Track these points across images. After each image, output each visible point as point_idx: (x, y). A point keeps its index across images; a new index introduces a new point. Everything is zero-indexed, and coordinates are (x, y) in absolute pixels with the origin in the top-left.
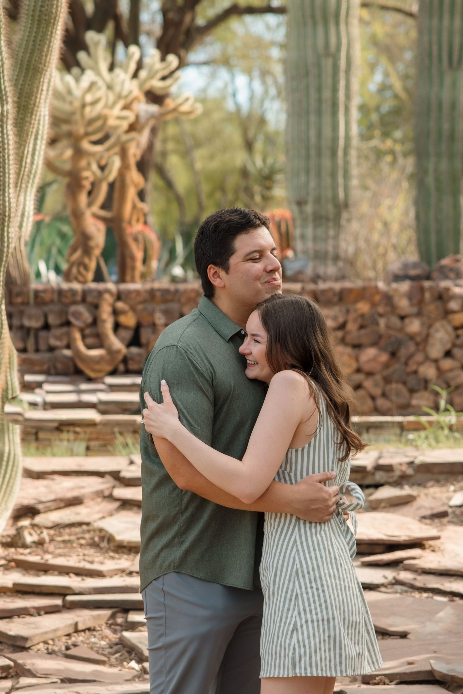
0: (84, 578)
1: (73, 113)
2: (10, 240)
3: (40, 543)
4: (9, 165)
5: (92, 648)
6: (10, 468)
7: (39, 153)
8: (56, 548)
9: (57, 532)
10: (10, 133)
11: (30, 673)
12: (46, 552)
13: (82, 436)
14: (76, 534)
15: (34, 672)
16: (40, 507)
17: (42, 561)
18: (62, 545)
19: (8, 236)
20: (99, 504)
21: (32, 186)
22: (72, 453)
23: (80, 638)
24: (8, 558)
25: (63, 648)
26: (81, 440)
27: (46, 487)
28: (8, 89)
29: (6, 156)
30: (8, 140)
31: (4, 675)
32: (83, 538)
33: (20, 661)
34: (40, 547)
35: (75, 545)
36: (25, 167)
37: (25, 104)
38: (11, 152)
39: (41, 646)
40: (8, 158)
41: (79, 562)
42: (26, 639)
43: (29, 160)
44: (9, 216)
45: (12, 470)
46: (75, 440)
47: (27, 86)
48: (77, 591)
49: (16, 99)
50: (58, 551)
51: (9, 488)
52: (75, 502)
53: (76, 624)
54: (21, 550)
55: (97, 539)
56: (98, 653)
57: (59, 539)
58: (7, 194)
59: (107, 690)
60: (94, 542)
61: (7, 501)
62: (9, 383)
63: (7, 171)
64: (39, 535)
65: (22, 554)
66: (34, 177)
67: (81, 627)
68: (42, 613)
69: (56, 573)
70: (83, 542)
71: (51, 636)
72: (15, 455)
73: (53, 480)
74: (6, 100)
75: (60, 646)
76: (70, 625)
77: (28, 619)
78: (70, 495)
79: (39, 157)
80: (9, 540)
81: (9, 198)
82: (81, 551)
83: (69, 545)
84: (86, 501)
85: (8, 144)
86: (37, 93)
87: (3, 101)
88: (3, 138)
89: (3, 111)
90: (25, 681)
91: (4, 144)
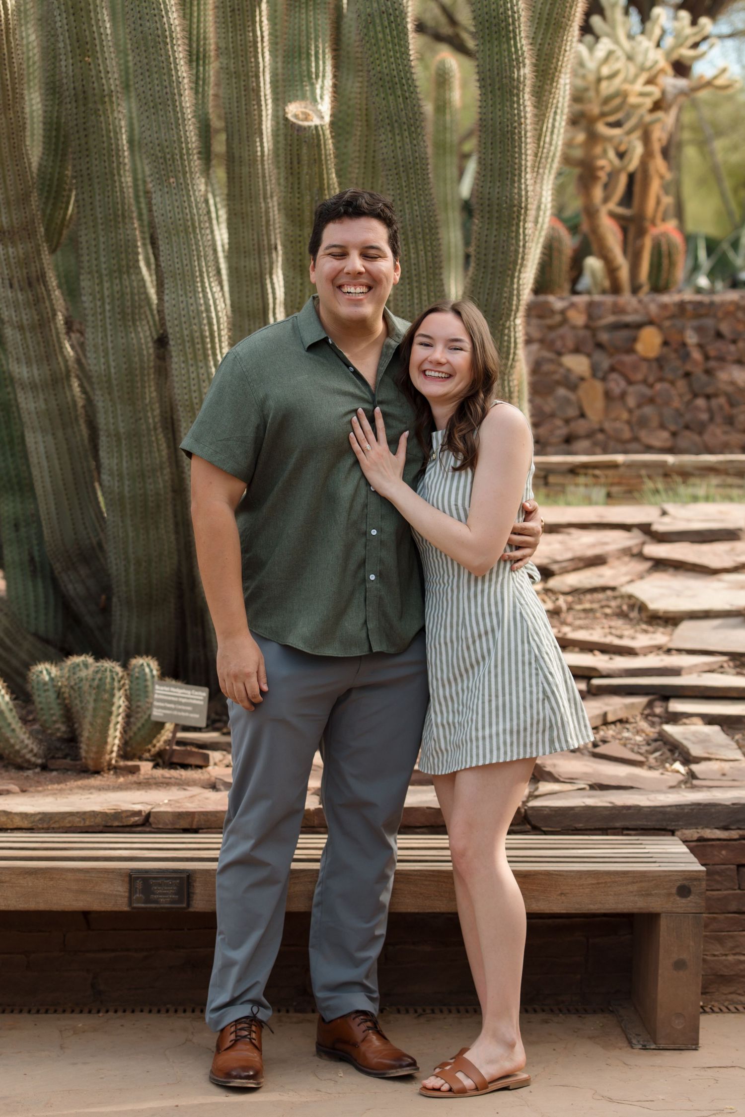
0: (613, 656)
3: (556, 613)
4: (526, 144)
5: (625, 745)
7: (559, 131)
8: (575, 618)
9: (576, 599)
10: (528, 103)
11: (551, 777)
12: (564, 623)
13: (602, 480)
14: (599, 601)
15: (557, 776)
16: (555, 567)
18: (582, 615)
19: (524, 232)
20: (626, 564)
21: (550, 172)
22: (589, 501)
23: (611, 732)
26: (601, 485)
27: (562, 543)
28: (525, 48)
32: (609, 606)
34: (557, 617)
35: (598, 615)
36: (544, 148)
37: (544, 68)
38: (529, 127)
40: (526, 134)
41: (605, 636)
43: (548, 139)
44: (526, 209)
46: (594, 485)
47: (546, 46)
48: (604, 673)
49: (534, 61)
52: (598, 561)
53: (605, 715)
55: (625, 608)
56: (633, 751)
57: (579, 607)
58: (523, 181)
59: (648, 800)
60: (622, 611)
63: (523, 151)
64: (555, 603)
66: (553, 161)
67: (611, 718)
69: (577, 649)
70: (608, 611)
73: (569, 534)
74: (523, 61)
76: (598, 716)
78: (590, 552)
79: (558, 136)
81: (526, 186)
82: (606, 623)
83: (591, 615)
84: (610, 560)
85: (525, 118)
86: (559, 54)
87: (519, 64)
88: (519, 110)
89: (519, 76)
90: (545, 787)
91: (520, 117)
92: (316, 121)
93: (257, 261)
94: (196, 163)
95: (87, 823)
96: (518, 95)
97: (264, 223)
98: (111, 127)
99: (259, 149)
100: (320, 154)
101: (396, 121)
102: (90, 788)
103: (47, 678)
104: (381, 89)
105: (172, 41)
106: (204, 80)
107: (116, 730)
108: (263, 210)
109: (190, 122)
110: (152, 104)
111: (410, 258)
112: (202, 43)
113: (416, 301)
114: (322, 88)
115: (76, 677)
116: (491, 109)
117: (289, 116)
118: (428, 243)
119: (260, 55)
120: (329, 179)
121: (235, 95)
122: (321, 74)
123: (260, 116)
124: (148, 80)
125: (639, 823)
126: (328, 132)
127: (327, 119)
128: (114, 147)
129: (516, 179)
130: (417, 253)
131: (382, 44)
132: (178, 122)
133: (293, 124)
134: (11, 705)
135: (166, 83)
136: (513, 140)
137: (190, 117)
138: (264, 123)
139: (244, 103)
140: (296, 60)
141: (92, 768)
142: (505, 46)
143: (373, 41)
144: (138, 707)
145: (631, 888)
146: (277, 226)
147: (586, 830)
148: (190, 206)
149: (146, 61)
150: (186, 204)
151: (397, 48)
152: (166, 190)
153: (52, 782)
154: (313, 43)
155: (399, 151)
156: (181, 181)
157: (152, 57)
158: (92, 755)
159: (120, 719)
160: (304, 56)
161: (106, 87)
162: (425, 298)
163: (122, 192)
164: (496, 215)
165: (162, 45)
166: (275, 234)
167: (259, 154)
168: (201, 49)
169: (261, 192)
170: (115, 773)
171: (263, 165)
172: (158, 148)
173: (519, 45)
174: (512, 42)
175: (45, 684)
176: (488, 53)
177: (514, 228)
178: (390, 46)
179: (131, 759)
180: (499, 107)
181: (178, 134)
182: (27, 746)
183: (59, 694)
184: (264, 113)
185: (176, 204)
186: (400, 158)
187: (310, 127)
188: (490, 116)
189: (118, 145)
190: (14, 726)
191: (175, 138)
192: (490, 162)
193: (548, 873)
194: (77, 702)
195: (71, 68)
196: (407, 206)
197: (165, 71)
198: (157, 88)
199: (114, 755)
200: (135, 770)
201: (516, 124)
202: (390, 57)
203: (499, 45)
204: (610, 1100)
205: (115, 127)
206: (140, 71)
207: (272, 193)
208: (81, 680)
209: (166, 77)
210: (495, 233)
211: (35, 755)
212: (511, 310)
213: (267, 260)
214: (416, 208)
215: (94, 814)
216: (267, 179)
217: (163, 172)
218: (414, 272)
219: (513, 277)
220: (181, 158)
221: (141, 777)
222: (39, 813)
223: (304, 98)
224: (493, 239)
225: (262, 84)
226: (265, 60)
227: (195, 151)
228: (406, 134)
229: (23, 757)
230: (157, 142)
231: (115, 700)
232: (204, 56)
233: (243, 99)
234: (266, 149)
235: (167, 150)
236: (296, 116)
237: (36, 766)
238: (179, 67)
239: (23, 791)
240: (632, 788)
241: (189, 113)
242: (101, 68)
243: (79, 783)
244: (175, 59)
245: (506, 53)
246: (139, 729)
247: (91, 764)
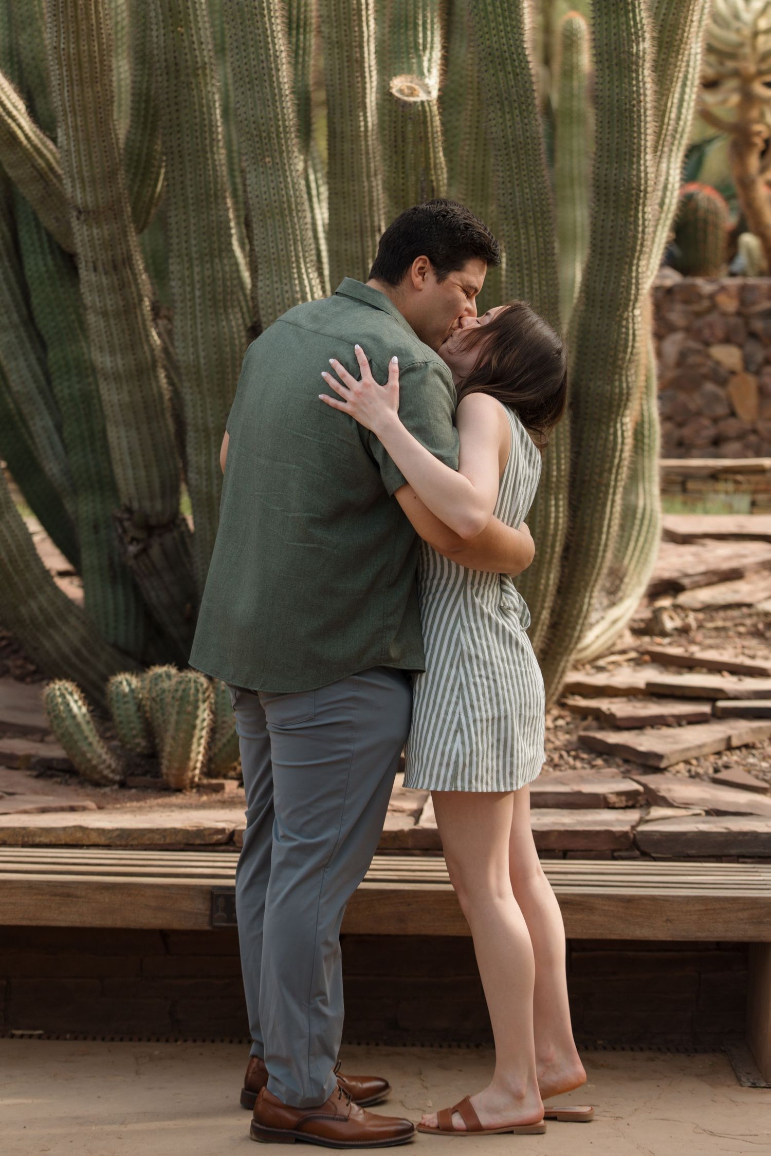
0: (743, 678)
1: (741, 45)
2: (647, 223)
3: (684, 631)
4: (646, 123)
5: (749, 772)
6: (645, 528)
7: (689, 104)
8: (705, 637)
9: (708, 616)
10: (648, 79)
11: (665, 802)
12: (693, 642)
13: (745, 487)
14: (733, 619)
15: (671, 801)
16: (686, 582)
17: (686, 655)
18: (714, 634)
19: (643, 217)
20: (765, 578)
21: (678, 149)
22: (730, 510)
23: (735, 757)
24: (641, 649)
25: (711, 771)
26: (744, 492)
27: (695, 555)
28: (645, 21)
29: (642, 111)
30: (645, 89)
31: (630, 803)
32: (743, 625)
33: (652, 786)
34: (684, 635)
35: (731, 633)
36: (668, 124)
37: (668, 39)
38: (649, 105)
39: (682, 767)
40: (645, 113)
41: (736, 656)
42: (660, 757)
43: (673, 116)
44: (646, 192)
45: (648, 532)
46: (736, 491)
47: (671, 16)
48: (731, 695)
49: (655, 35)
50: (709, 642)
51: (643, 556)
52: (734, 575)
53: (729, 739)
54: (658, 640)
55: (761, 626)
56: (757, 777)
57: (710, 625)
58: (642, 162)
59: (767, 826)
60: (758, 630)
61: (640, 574)
62: (646, 414)
63: (642, 130)
64: (683, 620)
65: (660, 645)
66: (681, 136)
67: (735, 742)
68: (684, 722)
69: (705, 670)
70: (742, 629)
71: (695, 753)
72: (652, 511)
73: (703, 545)
74: (643, 35)
75: (707, 767)
76: (721, 740)
77: (665, 731)
78: (726, 566)
79: (687, 111)
80: (642, 625)
81: (646, 167)
82: (739, 642)
83: (723, 634)
84: (747, 574)
85: (645, 95)
86: (685, 25)
87: (638, 37)
88: (638, 87)
89: (638, 50)
90: (657, 812)
91: (639, 95)
92: (422, 97)
93: (359, 244)
94: (294, 141)
95: (168, 841)
96: (637, 71)
97: (367, 203)
98: (204, 101)
99: (362, 124)
100: (426, 132)
101: (506, 99)
102: (170, 806)
103: (127, 689)
104: (491, 65)
105: (269, 13)
106: (304, 49)
107: (199, 745)
108: (366, 189)
109: (288, 99)
110: (247, 80)
111: (520, 244)
112: (303, 9)
113: (526, 290)
114: (430, 60)
115: (158, 688)
116: (608, 86)
117: (394, 91)
118: (540, 228)
119: (364, 24)
120: (435, 158)
121: (337, 67)
122: (429, 46)
123: (364, 89)
124: (244, 54)
125: (756, 850)
126: (435, 109)
127: (435, 94)
128: (206, 122)
129: (635, 160)
130: (528, 239)
131: (491, 17)
132: (275, 98)
133: (398, 99)
134: (88, 717)
135: (263, 58)
136: (632, 118)
137: (287, 92)
138: (368, 96)
139: (346, 74)
140: (402, 31)
141: (173, 786)
142: (623, 19)
143: (482, 14)
144: (224, 722)
145: (740, 915)
146: (381, 206)
147: (699, 857)
148: (287, 188)
149: (241, 34)
150: (282, 185)
151: (508, 21)
152: (261, 170)
153: (131, 799)
154: (420, 11)
155: (509, 131)
156: (278, 160)
157: (248, 30)
158: (174, 772)
159: (204, 733)
160: (411, 26)
161: (199, 59)
162: (536, 286)
163: (215, 170)
164: (613, 198)
165: (259, 18)
166: (379, 215)
167: (362, 129)
168: (302, 17)
169: (364, 170)
170: (198, 791)
171: (366, 141)
172: (253, 126)
173: (638, 18)
174: (631, 15)
175: (125, 695)
176: (605, 26)
177: (632, 213)
178: (500, 19)
179: (216, 777)
180: (616, 83)
181: (274, 111)
182: (104, 761)
183: (140, 706)
184: (368, 86)
185: (272, 185)
186: (510, 137)
187: (415, 103)
188: (608, 93)
189: (211, 121)
190: (91, 739)
191: (272, 116)
192: (606, 142)
193: (653, 899)
194: (159, 714)
195: (162, 38)
196: (517, 189)
197: (262, 44)
198: (254, 63)
199: (197, 772)
200: (219, 788)
201: (635, 102)
202: (500, 31)
203: (617, 18)
204: (712, 1134)
205: (208, 101)
206: (235, 44)
207: (376, 171)
208: (163, 691)
209: (262, 51)
210: (612, 217)
211: (113, 771)
212: (629, 300)
213: (370, 243)
214: (527, 190)
215: (175, 831)
216: (371, 156)
217: (258, 151)
218: (524, 259)
219: (631, 265)
220: (278, 136)
221: (226, 796)
222: (117, 829)
223: (410, 71)
224: (610, 224)
225: (366, 55)
226: (370, 28)
227: (292, 129)
228: (517, 112)
229: (101, 772)
230: (252, 119)
231: (200, 712)
232: (305, 24)
233: (346, 70)
234: (370, 124)
235: (263, 128)
236: (401, 91)
237: (113, 782)
238: (276, 40)
239: (100, 808)
240: (751, 814)
241: (286, 88)
242: (195, 39)
243: (160, 801)
244: (273, 31)
245: (624, 27)
246: (224, 745)
247: (172, 780)
